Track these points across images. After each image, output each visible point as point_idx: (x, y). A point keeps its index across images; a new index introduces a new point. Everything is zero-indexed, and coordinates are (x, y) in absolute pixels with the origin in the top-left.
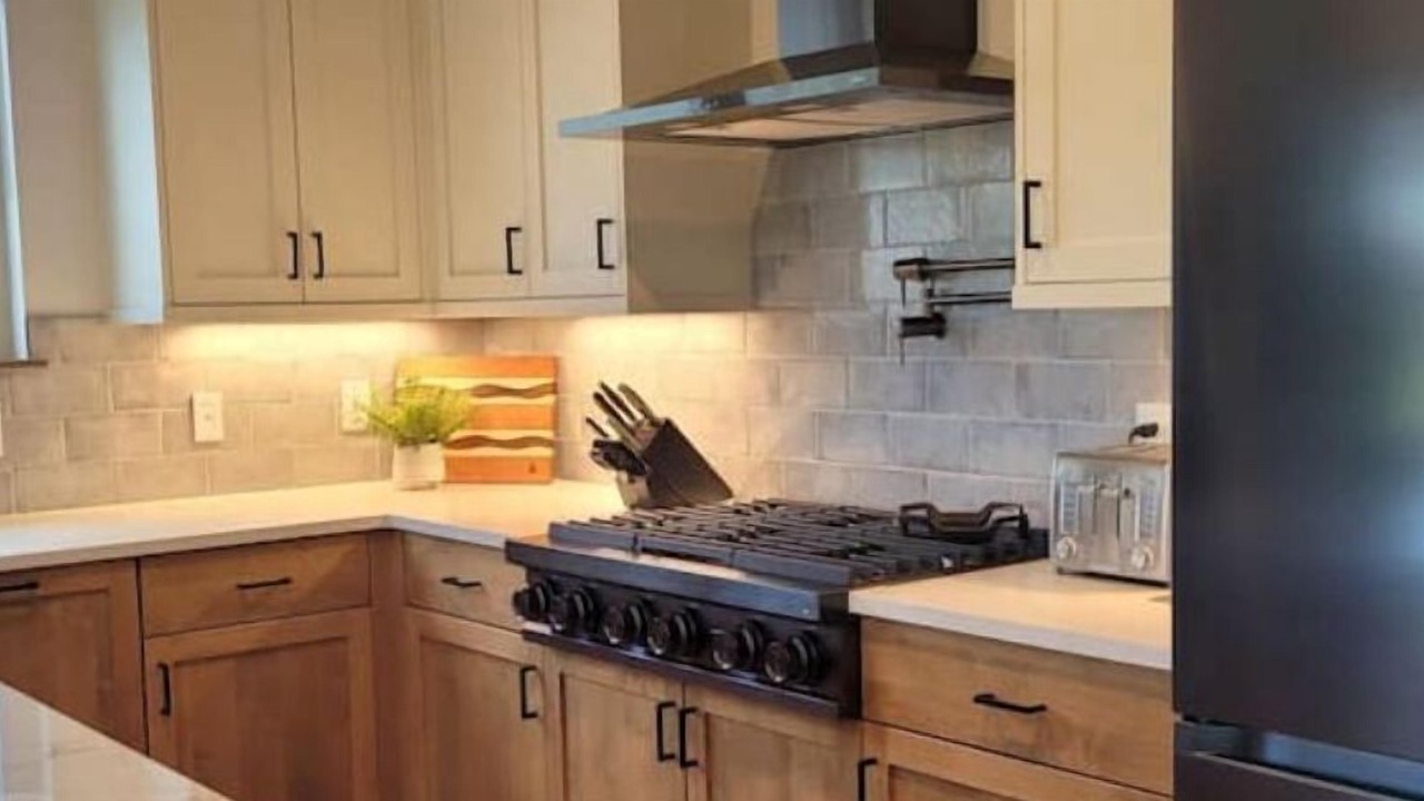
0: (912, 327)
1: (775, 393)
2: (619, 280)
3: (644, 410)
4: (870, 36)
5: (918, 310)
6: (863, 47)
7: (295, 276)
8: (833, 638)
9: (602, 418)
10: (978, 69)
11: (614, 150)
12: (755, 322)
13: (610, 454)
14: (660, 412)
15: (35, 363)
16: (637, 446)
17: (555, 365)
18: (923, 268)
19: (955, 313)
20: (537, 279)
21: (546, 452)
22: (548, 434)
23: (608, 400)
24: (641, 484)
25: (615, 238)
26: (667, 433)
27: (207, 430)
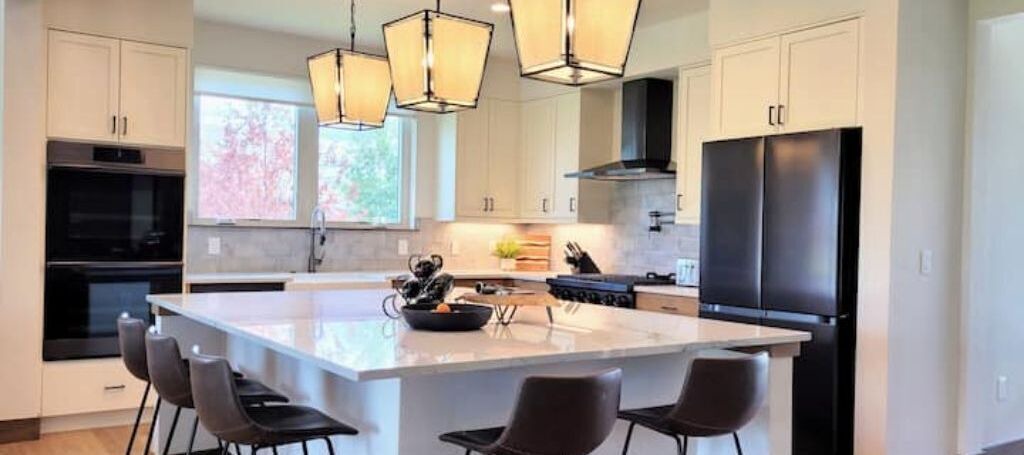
0: (652, 229)
1: (615, 246)
2: (575, 214)
3: (579, 249)
4: (644, 157)
5: (654, 225)
6: (643, 160)
7: (486, 210)
8: (630, 296)
9: (569, 251)
10: (670, 168)
11: (575, 181)
12: (610, 227)
13: (570, 260)
14: (584, 249)
15: (417, 230)
16: (577, 258)
17: (549, 238)
18: (657, 215)
19: (663, 226)
20: (551, 214)
21: (546, 263)
22: (546, 257)
23: (570, 246)
24: (578, 269)
25: (575, 203)
26: (585, 255)
27: (454, 252)
